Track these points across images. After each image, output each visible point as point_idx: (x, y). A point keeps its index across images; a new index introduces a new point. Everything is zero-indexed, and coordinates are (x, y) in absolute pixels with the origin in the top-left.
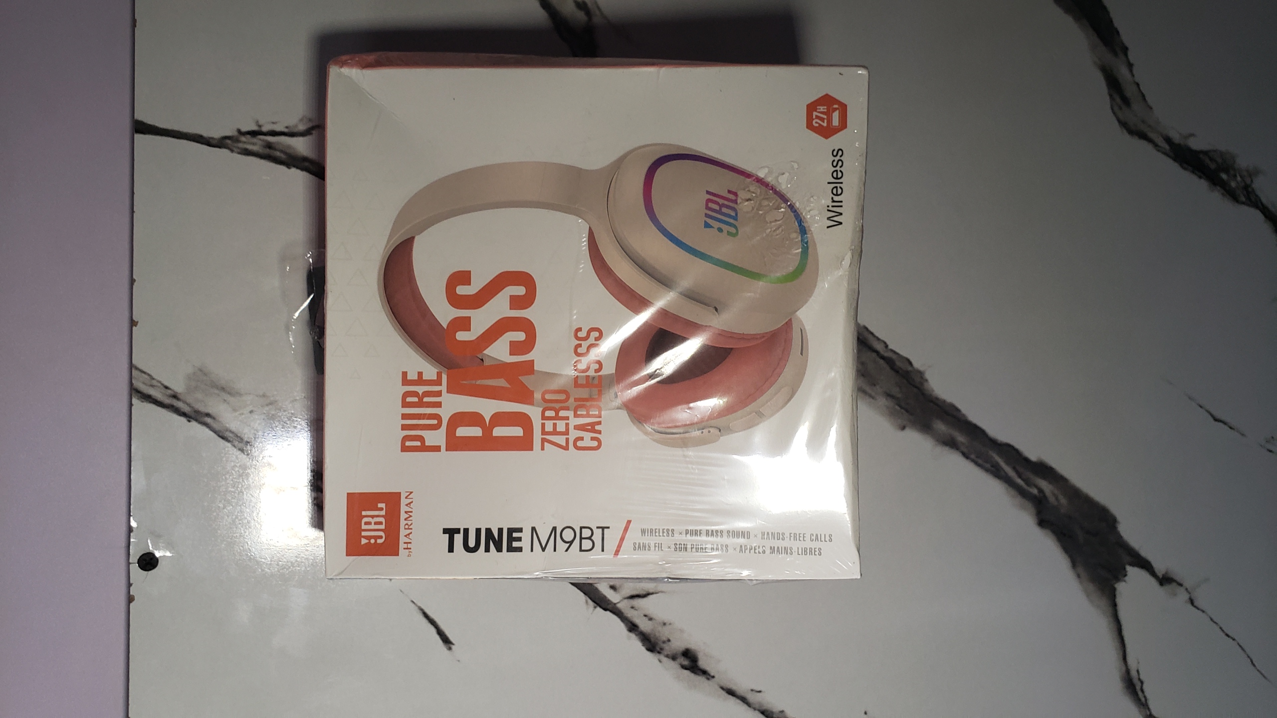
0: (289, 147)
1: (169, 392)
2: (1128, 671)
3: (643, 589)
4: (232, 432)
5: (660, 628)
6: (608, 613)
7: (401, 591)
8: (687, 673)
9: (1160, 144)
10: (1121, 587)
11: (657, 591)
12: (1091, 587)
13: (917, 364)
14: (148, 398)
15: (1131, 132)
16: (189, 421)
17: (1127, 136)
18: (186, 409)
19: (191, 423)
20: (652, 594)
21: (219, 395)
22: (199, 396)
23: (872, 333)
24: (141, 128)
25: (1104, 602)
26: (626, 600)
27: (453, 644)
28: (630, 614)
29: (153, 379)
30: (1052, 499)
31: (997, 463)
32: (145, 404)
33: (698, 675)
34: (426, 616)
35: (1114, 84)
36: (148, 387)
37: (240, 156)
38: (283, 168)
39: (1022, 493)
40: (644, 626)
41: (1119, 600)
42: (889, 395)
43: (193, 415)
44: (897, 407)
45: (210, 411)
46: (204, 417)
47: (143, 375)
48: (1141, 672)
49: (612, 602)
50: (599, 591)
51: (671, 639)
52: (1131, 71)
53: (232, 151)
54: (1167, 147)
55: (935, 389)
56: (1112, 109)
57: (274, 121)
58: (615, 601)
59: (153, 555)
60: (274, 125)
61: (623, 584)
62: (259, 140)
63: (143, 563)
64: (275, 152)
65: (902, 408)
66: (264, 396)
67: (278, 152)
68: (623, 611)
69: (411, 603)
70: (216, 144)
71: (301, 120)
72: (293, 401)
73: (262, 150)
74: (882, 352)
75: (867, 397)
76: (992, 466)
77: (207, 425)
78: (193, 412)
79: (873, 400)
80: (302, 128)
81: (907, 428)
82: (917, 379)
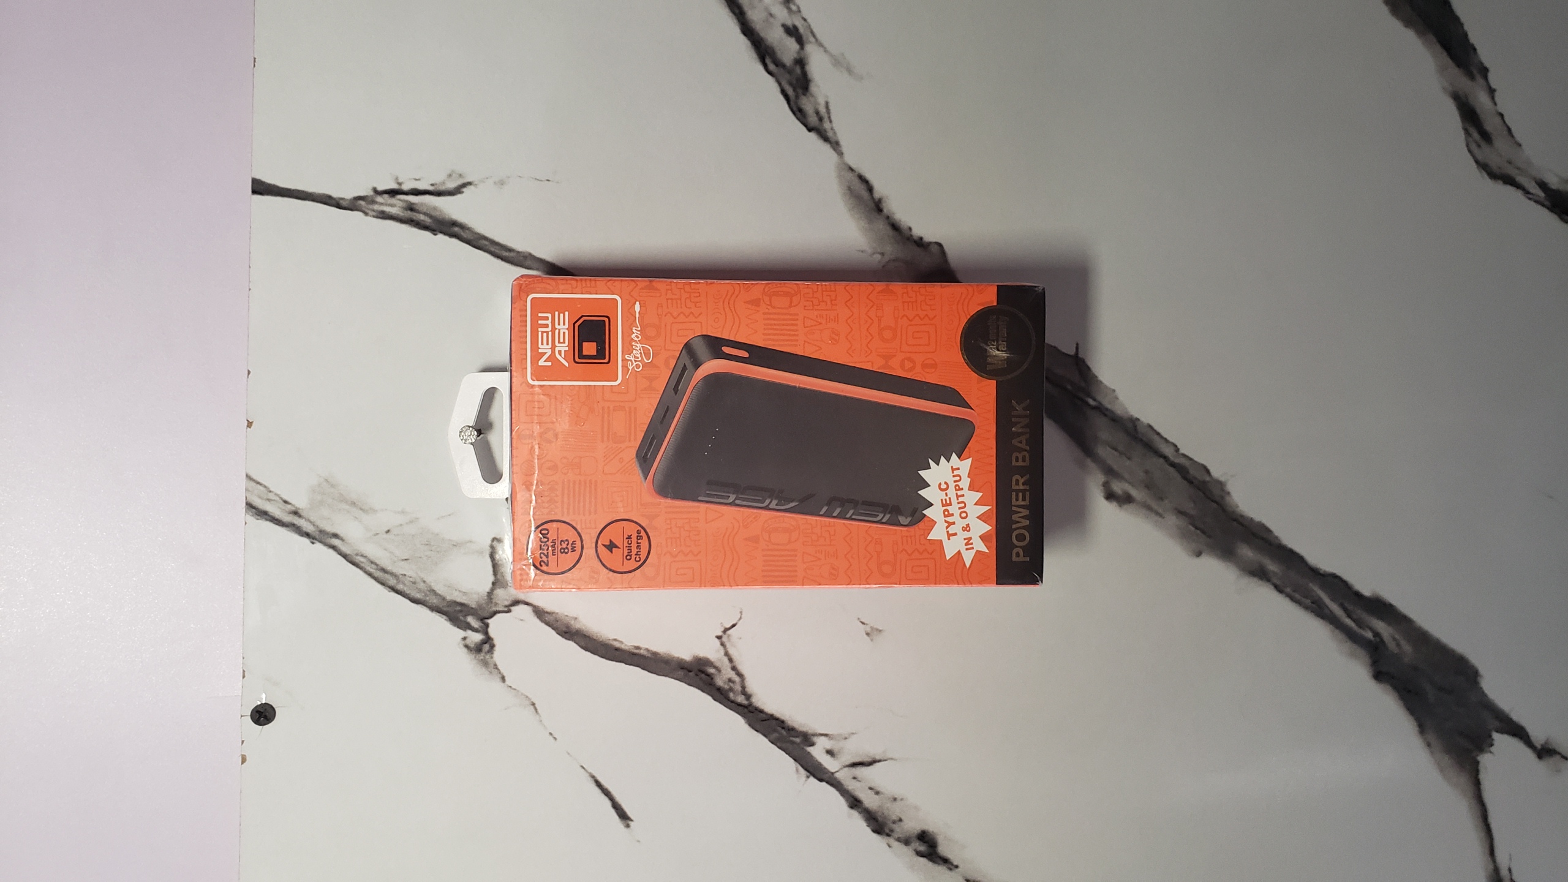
0: (435, 208)
1: (289, 506)
2: (1496, 870)
3: (867, 756)
4: (365, 557)
5: (889, 805)
6: (824, 784)
7: (569, 754)
8: (923, 861)
9: (1531, 191)
10: (1485, 760)
11: (885, 758)
12: (1446, 760)
13: (1216, 472)
14: (263, 514)
15: (1494, 176)
16: (313, 543)
17: (1488, 182)
18: (309, 528)
19: (315, 545)
20: (879, 761)
21: (348, 512)
22: (325, 511)
23: (1158, 434)
24: (260, 188)
25: (1464, 780)
26: (846, 769)
27: (632, 820)
28: (851, 786)
29: (270, 492)
30: (1391, 645)
31: (1320, 599)
32: (260, 521)
33: (939, 864)
34: (598, 784)
35: (1469, 115)
36: (264, 501)
37: (375, 219)
38: (427, 234)
39: (1352, 637)
40: (870, 801)
41: (1482, 776)
42: (1181, 513)
43: (317, 535)
44: (1190, 527)
45: (339, 533)
46: (331, 538)
47: (258, 485)
48: (1513, 871)
49: (829, 771)
50: (812, 756)
51: (903, 818)
52: (1493, 98)
53: (366, 214)
54: (1542, 194)
55: (1240, 505)
56: (1467, 146)
57: (417, 178)
58: (833, 771)
59: (269, 705)
60: (417, 182)
61: (842, 748)
62: (398, 201)
63: (258, 715)
64: (417, 215)
65: (1197, 528)
66: (403, 512)
67: (421, 215)
68: (843, 782)
69: (580, 768)
70: (346, 206)
71: (450, 176)
72: (438, 519)
73: (403, 213)
74: (1172, 458)
75: (1153, 515)
76: (1313, 603)
77: (333, 547)
78: (317, 533)
79: (1160, 519)
80: (451, 185)
81: (1204, 554)
82: (1216, 492)
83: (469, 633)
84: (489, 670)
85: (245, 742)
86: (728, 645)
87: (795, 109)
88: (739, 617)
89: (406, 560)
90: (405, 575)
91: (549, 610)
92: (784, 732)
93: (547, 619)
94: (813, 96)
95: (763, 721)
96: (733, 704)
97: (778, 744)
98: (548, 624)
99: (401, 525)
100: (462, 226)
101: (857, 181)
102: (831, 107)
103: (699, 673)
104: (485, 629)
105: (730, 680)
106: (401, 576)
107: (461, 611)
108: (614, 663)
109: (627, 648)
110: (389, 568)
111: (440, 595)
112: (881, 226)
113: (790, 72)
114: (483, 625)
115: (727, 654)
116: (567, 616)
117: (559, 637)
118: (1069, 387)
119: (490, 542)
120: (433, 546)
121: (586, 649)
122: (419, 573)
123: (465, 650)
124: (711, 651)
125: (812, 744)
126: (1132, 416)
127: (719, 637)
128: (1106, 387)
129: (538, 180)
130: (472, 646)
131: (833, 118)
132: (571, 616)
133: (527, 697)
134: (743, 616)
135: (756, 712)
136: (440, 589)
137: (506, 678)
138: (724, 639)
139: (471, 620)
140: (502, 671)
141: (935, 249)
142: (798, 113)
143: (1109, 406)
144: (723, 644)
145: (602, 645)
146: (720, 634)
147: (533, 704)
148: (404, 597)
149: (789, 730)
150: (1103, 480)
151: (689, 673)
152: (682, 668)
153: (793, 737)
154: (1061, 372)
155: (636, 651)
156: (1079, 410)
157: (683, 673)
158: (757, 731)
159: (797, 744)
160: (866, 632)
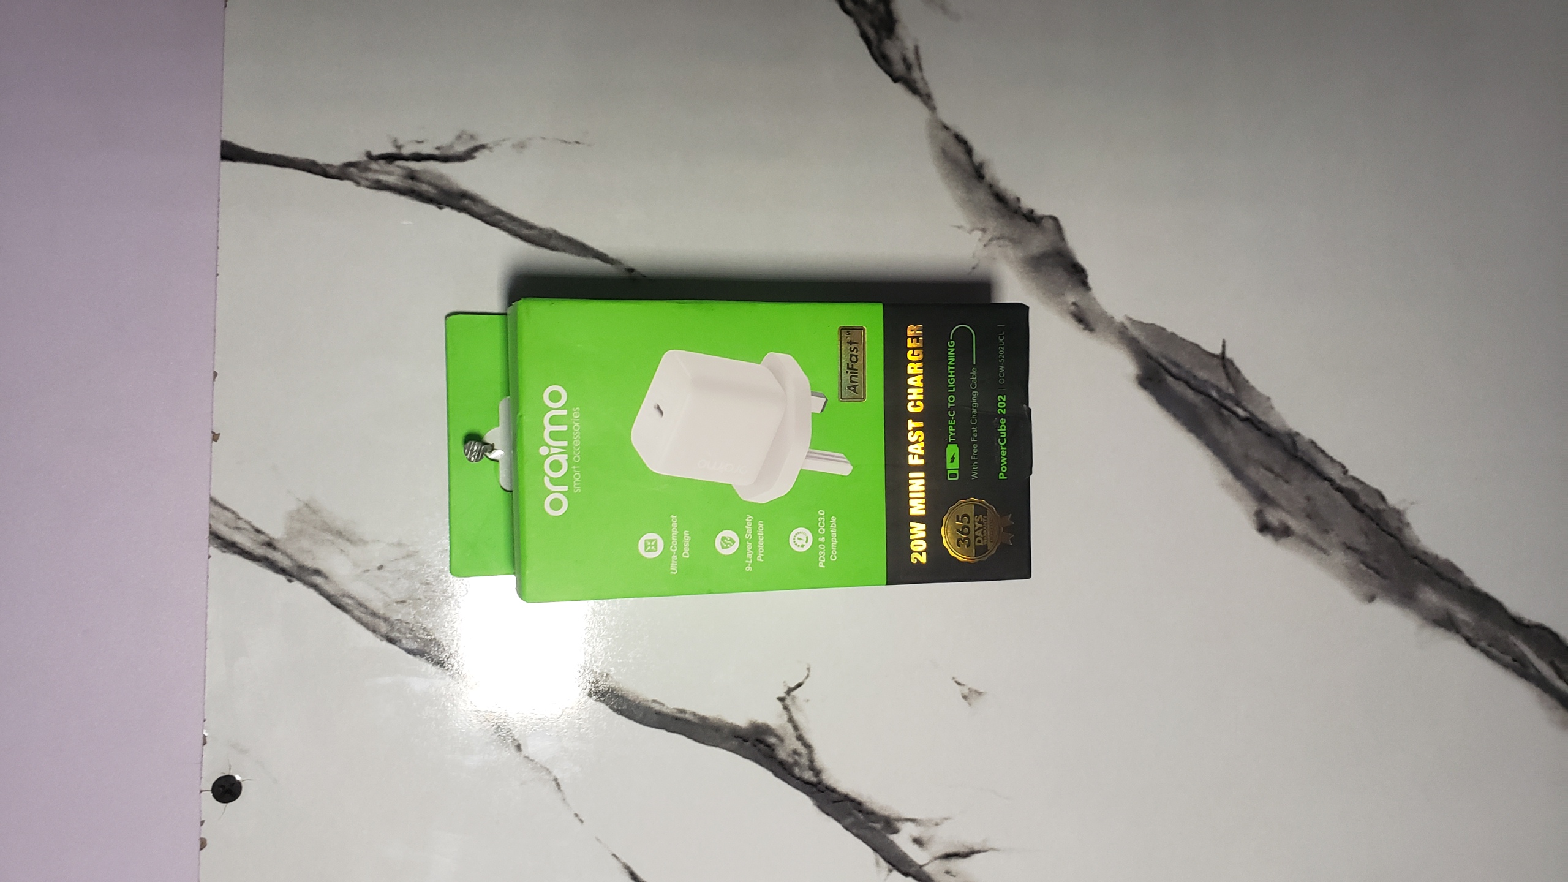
0: (441, 177)
1: (262, 536)
3: (964, 845)
4: (353, 598)
7: (598, 839)
11: (986, 849)
13: (1392, 499)
14: (230, 546)
16: (290, 581)
18: (285, 563)
19: (292, 583)
20: (978, 852)
21: (333, 543)
22: (305, 543)
23: (1323, 452)
24: (231, 153)
26: (938, 861)
29: (239, 518)
31: (1525, 656)
32: (226, 554)
34: (634, 877)
36: (232, 530)
38: (431, 208)
39: (1564, 702)
42: (1349, 548)
43: (295, 572)
44: (1362, 566)
45: (322, 567)
46: (313, 575)
47: (225, 512)
49: (915, 864)
50: (896, 846)
53: (358, 184)
55: (1422, 539)
57: (420, 140)
58: (921, 863)
59: (233, 778)
60: (419, 145)
61: (932, 836)
62: (397, 169)
63: (220, 790)
64: (419, 184)
65: (1368, 566)
66: (399, 544)
67: (424, 185)
68: (933, 877)
69: (613, 857)
70: (334, 174)
71: (459, 137)
72: (441, 552)
73: (402, 182)
74: (1338, 481)
75: (1316, 551)
76: (1514, 660)
77: (315, 587)
78: (296, 568)
79: (1324, 556)
80: (460, 148)
81: (1378, 599)
82: (1393, 523)
84: (502, 736)
85: (204, 824)
86: (792, 709)
87: (876, 53)
88: (806, 675)
89: (402, 602)
90: (400, 621)
92: (861, 816)
94: (898, 38)
95: (835, 802)
96: (799, 781)
97: (854, 831)
99: (397, 560)
100: (473, 198)
101: (952, 142)
102: (922, 51)
103: (756, 743)
105: (795, 752)
106: (395, 622)
108: (653, 729)
109: (669, 711)
110: (381, 611)
111: (442, 645)
112: (982, 195)
113: (872, 10)
115: (791, 720)
118: (1214, 394)
120: (435, 585)
121: (621, 712)
122: (417, 618)
124: (772, 716)
125: (896, 831)
126: (1290, 430)
127: (781, 699)
128: (1260, 395)
129: (565, 142)
131: (924, 66)
133: (548, 769)
134: (811, 673)
135: (827, 791)
136: (443, 638)
137: (522, 747)
138: (788, 702)
140: (518, 738)
141: (1048, 224)
142: (881, 60)
143: (1263, 418)
144: (786, 708)
145: (640, 707)
146: (783, 695)
147: (555, 779)
148: (399, 647)
149: (868, 813)
150: (1256, 508)
151: (745, 743)
152: (736, 737)
153: (872, 822)
154: (1202, 374)
155: (679, 715)
156: (1225, 422)
157: (737, 743)
158: (828, 814)
159: (879, 831)
160: (962, 694)
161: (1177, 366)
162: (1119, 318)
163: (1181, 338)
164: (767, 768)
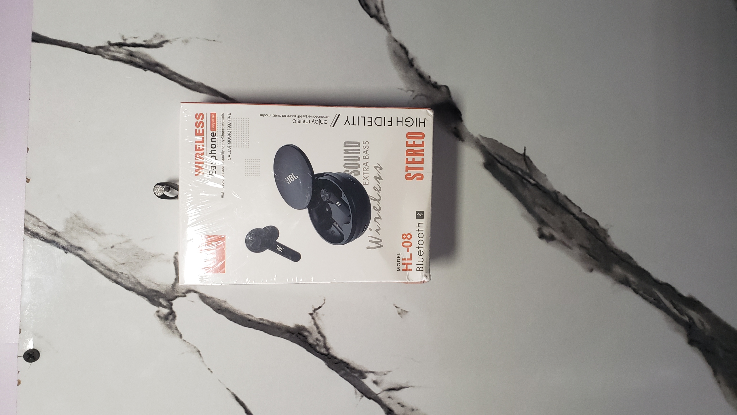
0: (146, 55)
1: (52, 230)
3: (397, 384)
4: (98, 262)
5: (409, 413)
6: (371, 401)
7: (219, 381)
11: (408, 386)
12: (728, 390)
13: (602, 224)
14: (35, 235)
16: (66, 253)
18: (64, 244)
19: (67, 254)
20: (404, 388)
21: (89, 234)
22: (74, 234)
23: (570, 201)
24: (37, 38)
26: (385, 392)
28: (387, 402)
29: (40, 221)
30: (699, 325)
31: (660, 298)
32: (33, 239)
34: (237, 399)
36: (36, 227)
38: (141, 70)
39: (677, 319)
40: (398, 411)
42: (581, 246)
44: (587, 255)
45: (82, 246)
46: (78, 250)
47: (33, 218)
49: (374, 393)
50: (365, 385)
53: (104, 57)
55: (615, 242)
57: (135, 37)
58: (377, 393)
59: (36, 350)
60: (135, 39)
61: (382, 380)
62: (123, 50)
63: (28, 356)
64: (135, 59)
65: (590, 255)
66: (122, 236)
67: (137, 59)
68: (382, 399)
69: (227, 389)
70: (91, 52)
71: (155, 36)
72: (143, 240)
73: (126, 57)
74: (577, 215)
75: (566, 247)
76: (655, 300)
77: (79, 256)
78: (69, 247)
79: (570, 250)
80: (156, 42)
81: (594, 271)
82: (602, 235)
83: (161, 309)
84: (172, 330)
85: (20, 372)
86: (316, 319)
87: (363, 3)
88: (323, 302)
89: (123, 264)
90: (122, 273)
91: (209, 296)
92: (348, 370)
93: (207, 301)
95: (336, 363)
96: (319, 353)
97: (345, 377)
98: (208, 304)
99: (121, 243)
100: (162, 66)
101: (399, 48)
102: (385, 4)
103: (299, 335)
104: (170, 307)
105: (317, 339)
106: (120, 274)
107: (156, 295)
108: (247, 328)
109: (255, 319)
110: (113, 268)
111: (143, 286)
112: (412, 74)
114: (168, 303)
115: (315, 324)
116: (220, 300)
117: (215, 312)
118: (520, 172)
119: (174, 255)
120: (140, 256)
121: (231, 320)
122: (131, 272)
123: (158, 319)
124: (306, 322)
125: (365, 378)
126: (555, 190)
127: (311, 314)
128: (541, 173)
129: (208, 40)
130: (162, 316)
131: (386, 11)
132: (222, 300)
133: (195, 347)
134: (326, 302)
135: (332, 358)
136: (143, 282)
137: (183, 336)
138: (314, 315)
139: (161, 300)
140: (180, 331)
141: (444, 89)
142: (365, 7)
143: (542, 184)
144: (313, 318)
145: (240, 317)
146: (312, 312)
147: (199, 351)
148: (122, 286)
149: (352, 369)
150: (538, 227)
151: (293, 335)
152: (289, 332)
153: (353, 373)
154: (515, 163)
155: (261, 321)
156: (525, 186)
157: (289, 335)
158: (332, 369)
159: (356, 377)
160: (398, 312)
161: (502, 158)
162: (476, 135)
163: (505, 146)
164: (303, 347)
